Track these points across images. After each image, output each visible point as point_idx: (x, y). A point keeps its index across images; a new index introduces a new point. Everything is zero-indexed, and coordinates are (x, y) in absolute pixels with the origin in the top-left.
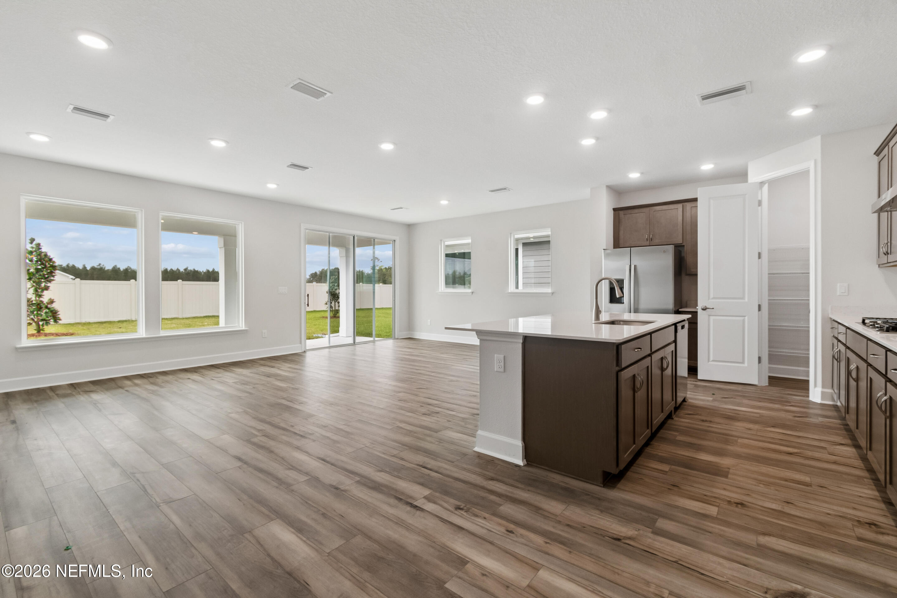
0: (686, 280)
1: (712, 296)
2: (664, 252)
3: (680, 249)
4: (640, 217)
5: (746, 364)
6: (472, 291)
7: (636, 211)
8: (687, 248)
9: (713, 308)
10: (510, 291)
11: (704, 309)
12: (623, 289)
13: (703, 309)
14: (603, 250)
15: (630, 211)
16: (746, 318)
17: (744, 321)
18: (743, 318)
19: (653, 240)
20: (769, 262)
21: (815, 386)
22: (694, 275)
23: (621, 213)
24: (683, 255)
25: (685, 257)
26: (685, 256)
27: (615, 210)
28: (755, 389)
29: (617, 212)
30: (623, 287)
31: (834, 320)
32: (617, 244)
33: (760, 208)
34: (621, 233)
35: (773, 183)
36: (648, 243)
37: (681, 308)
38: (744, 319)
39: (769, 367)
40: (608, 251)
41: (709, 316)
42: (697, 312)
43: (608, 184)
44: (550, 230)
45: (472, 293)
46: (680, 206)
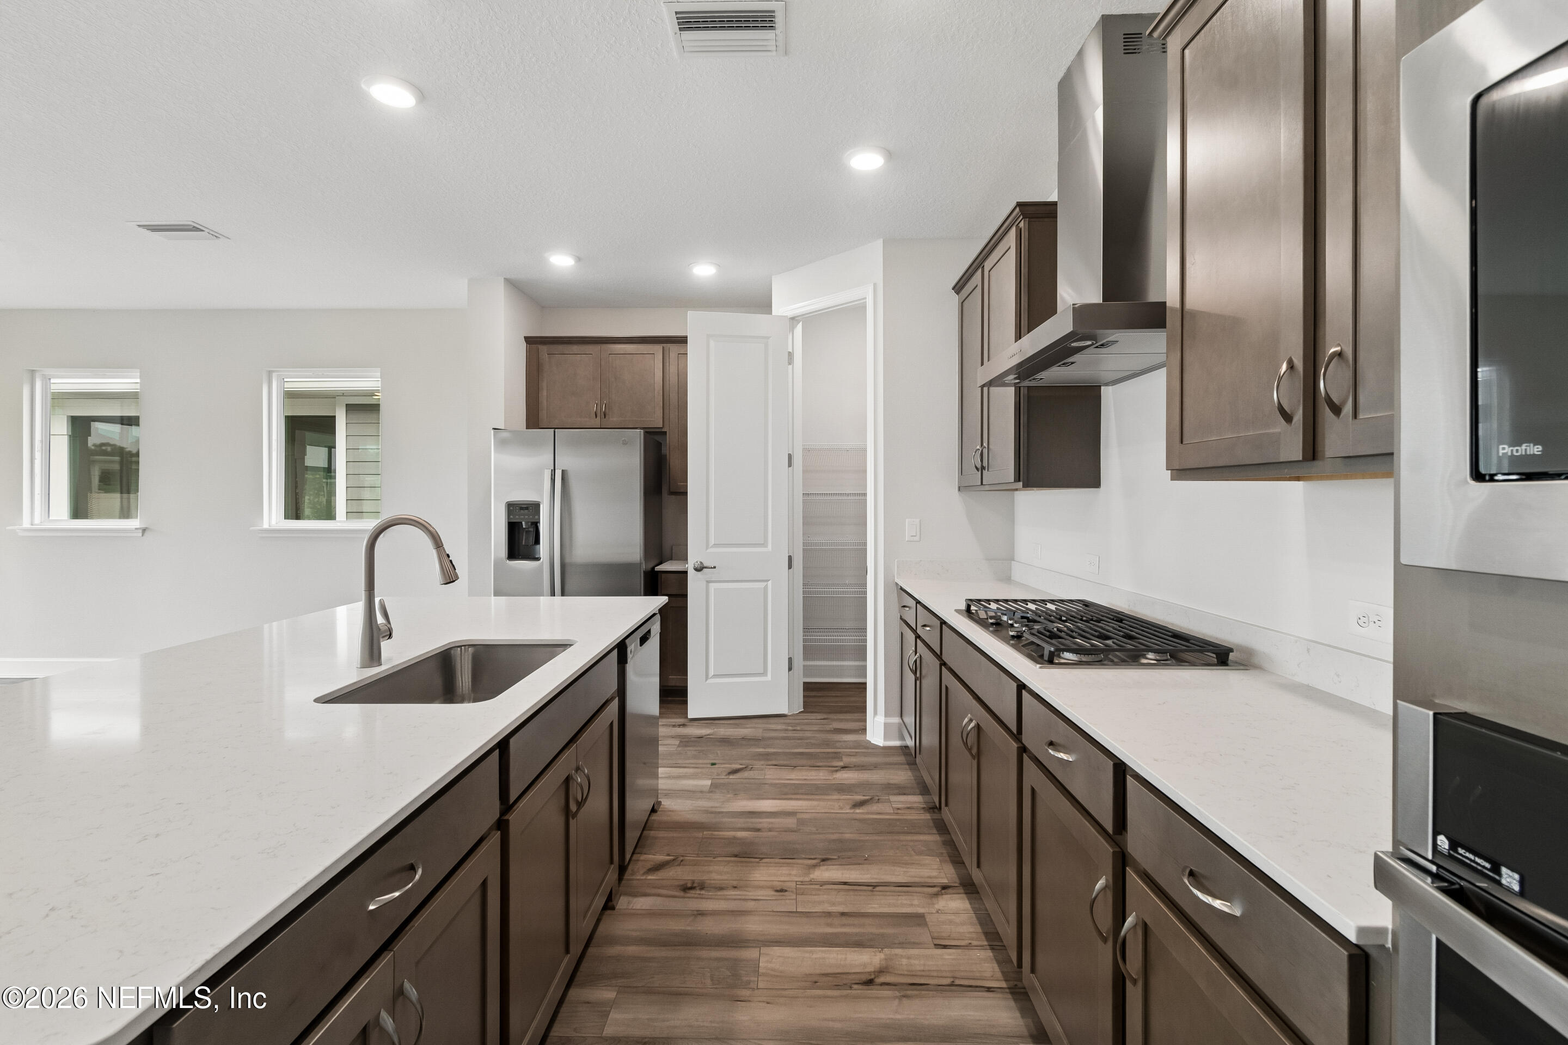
0: (669, 501)
1: (712, 542)
2: (625, 443)
3: (658, 438)
4: (582, 361)
5: (769, 677)
6: (144, 526)
7: (575, 348)
8: (671, 439)
9: (715, 567)
10: (266, 526)
11: (699, 569)
12: (538, 524)
13: (697, 570)
14: (492, 431)
15: (561, 348)
16: (770, 583)
17: (766, 588)
18: (766, 583)
19: (607, 417)
20: (805, 471)
21: (875, 713)
22: (682, 494)
23: (544, 349)
24: (665, 451)
25: (668, 456)
26: (668, 454)
27: (529, 340)
28: (784, 727)
29: (534, 346)
30: (539, 522)
31: (901, 589)
32: (534, 420)
33: (790, 367)
34: (544, 394)
35: (810, 321)
36: (597, 422)
37: (660, 563)
38: (767, 585)
39: (804, 666)
40: (504, 435)
41: (708, 582)
42: (686, 572)
43: (508, 277)
44: (379, 374)
45: (144, 530)
46: (657, 349)
